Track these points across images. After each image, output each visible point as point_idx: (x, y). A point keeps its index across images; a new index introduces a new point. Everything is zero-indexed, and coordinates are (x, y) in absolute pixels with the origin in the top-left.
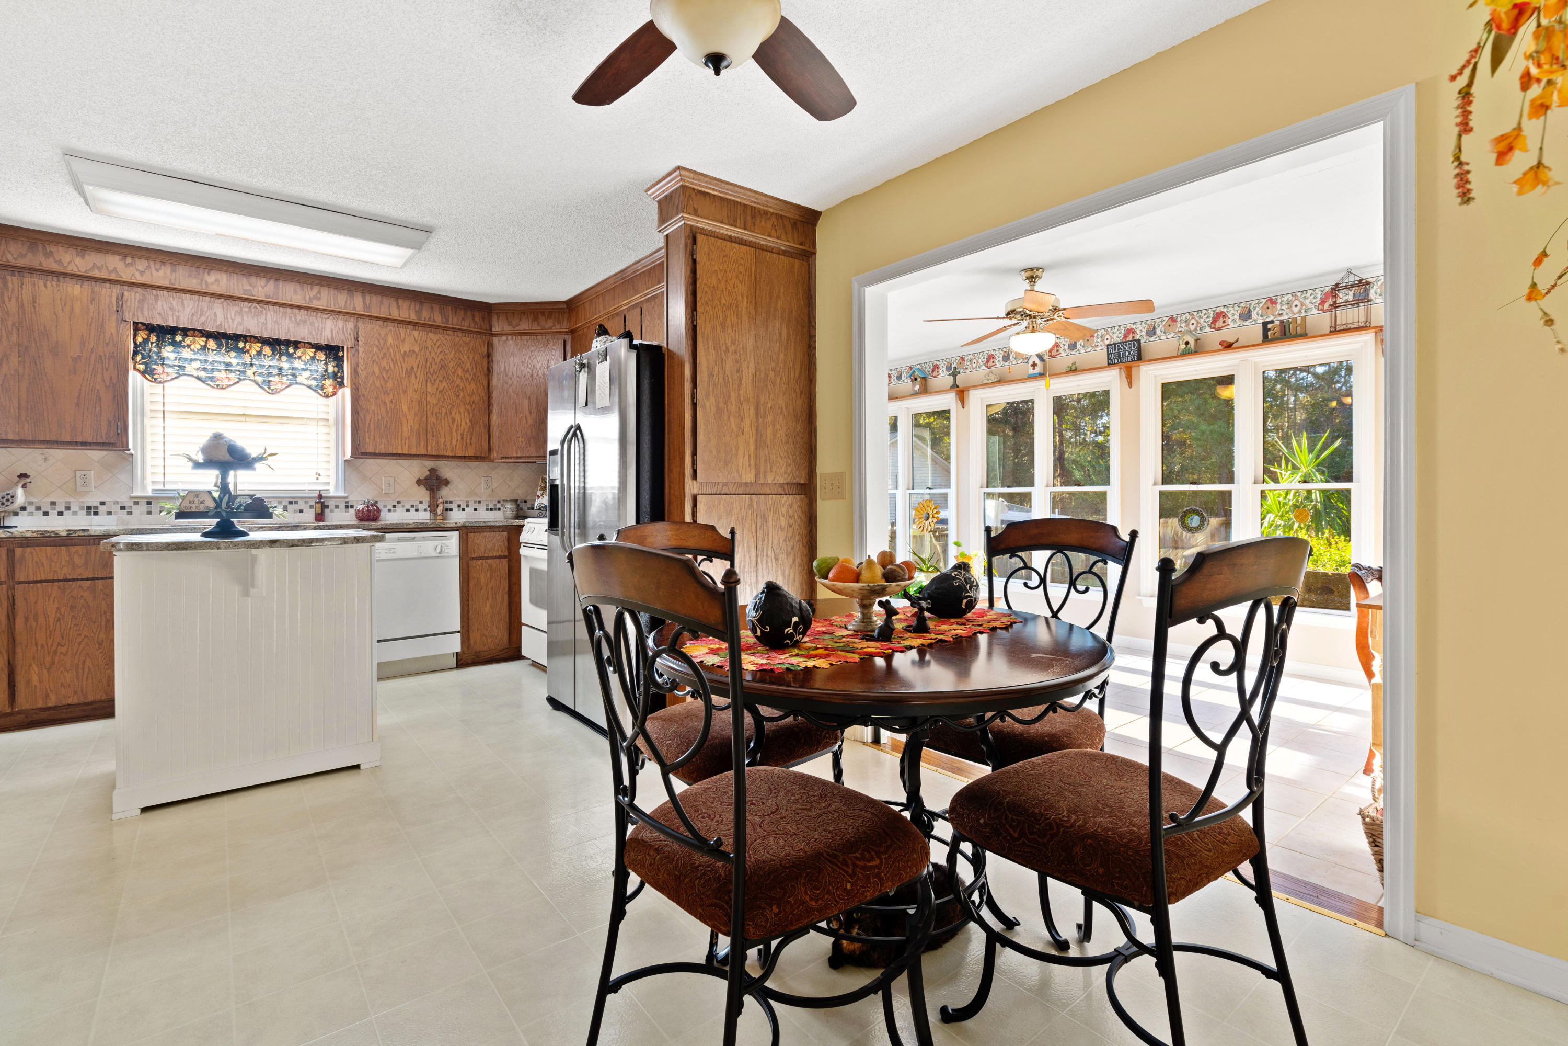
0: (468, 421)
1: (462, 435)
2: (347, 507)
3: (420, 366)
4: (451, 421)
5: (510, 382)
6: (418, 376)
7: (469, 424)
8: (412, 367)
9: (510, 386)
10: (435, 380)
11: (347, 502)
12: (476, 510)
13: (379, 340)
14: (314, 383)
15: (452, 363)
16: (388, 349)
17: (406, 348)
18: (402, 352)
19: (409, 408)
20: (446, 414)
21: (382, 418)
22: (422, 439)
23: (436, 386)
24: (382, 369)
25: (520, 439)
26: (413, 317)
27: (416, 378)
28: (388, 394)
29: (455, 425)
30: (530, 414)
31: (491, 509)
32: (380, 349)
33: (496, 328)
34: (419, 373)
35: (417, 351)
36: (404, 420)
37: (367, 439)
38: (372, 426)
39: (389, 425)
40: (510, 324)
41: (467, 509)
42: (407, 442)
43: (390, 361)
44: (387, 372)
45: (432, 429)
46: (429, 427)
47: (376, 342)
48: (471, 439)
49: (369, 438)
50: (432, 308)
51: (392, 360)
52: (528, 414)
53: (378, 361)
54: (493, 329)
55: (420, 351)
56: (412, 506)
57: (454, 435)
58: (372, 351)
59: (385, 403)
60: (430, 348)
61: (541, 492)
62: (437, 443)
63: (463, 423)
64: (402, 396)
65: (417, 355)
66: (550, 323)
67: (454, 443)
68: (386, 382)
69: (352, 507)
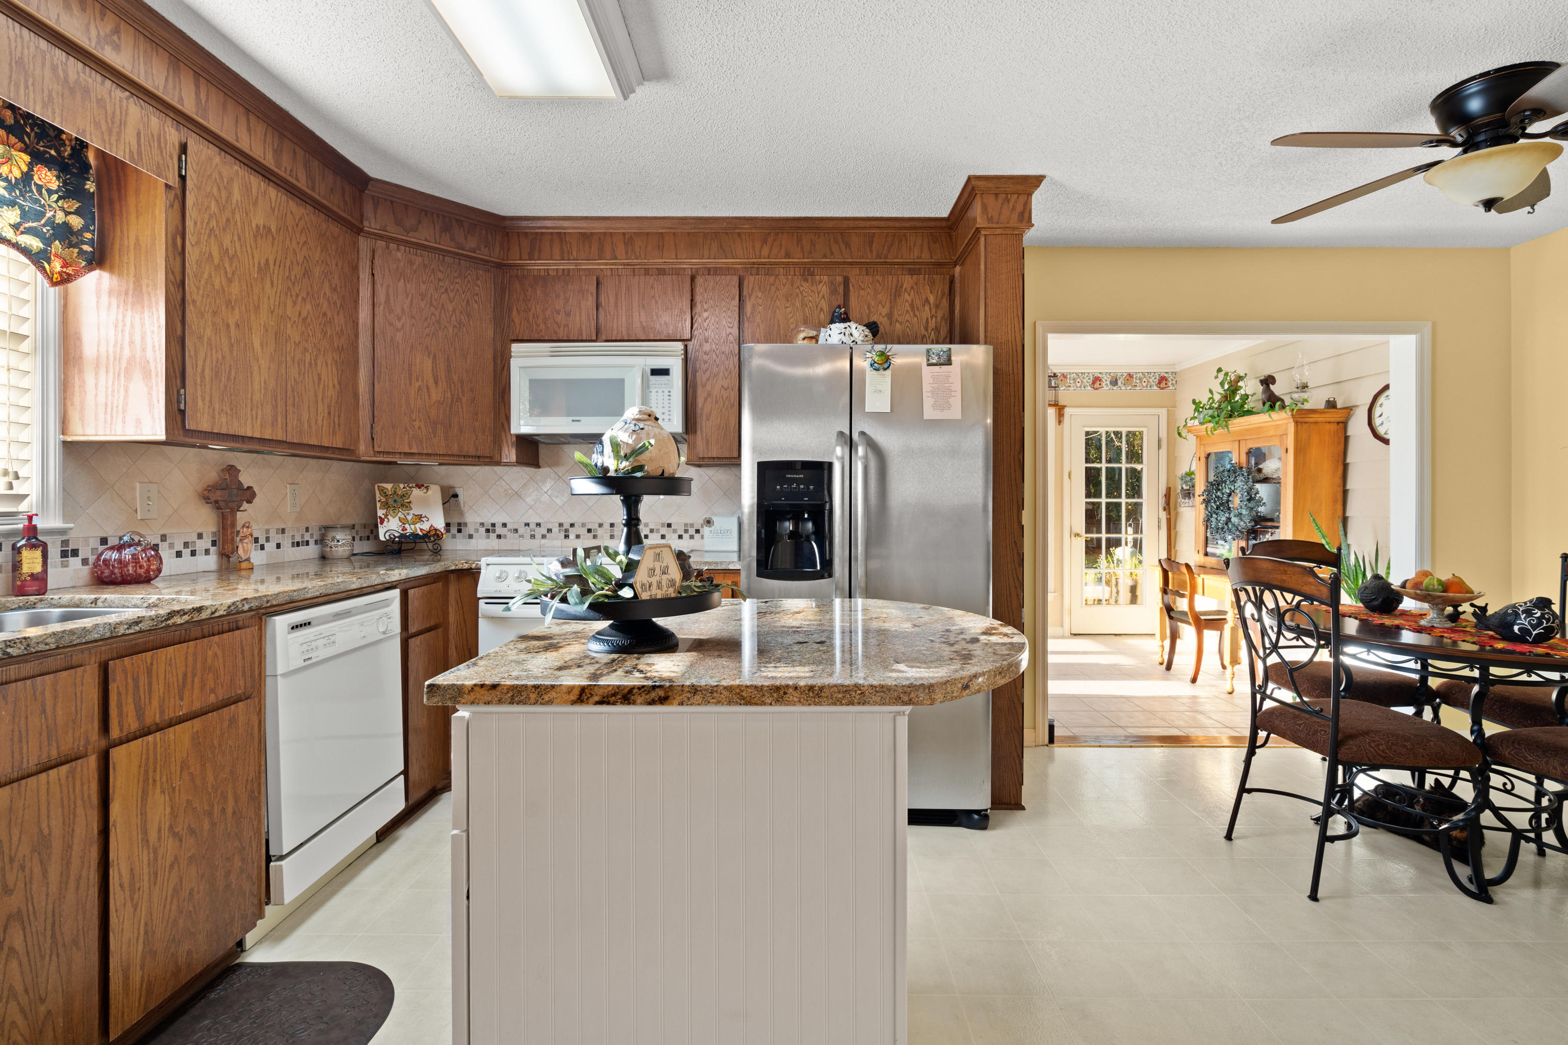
0: (336, 382)
1: (329, 407)
2: (64, 554)
3: (278, 263)
4: (316, 378)
5: (399, 325)
6: (275, 281)
7: (337, 386)
8: (267, 260)
9: (398, 330)
10: (297, 296)
11: (65, 543)
12: (278, 546)
13: (219, 188)
14: (35, 243)
15: (318, 267)
16: (233, 213)
17: (259, 219)
18: (254, 226)
19: (262, 345)
20: (310, 364)
21: (223, 357)
22: (279, 409)
23: (298, 307)
24: (224, 252)
25: (417, 424)
26: (269, 161)
27: (272, 285)
28: (233, 308)
29: (322, 386)
30: (436, 383)
31: (298, 544)
32: (222, 209)
33: (371, 224)
34: (275, 276)
35: (273, 230)
36: (256, 369)
37: (200, 401)
38: (207, 372)
39: (233, 373)
40: (399, 223)
41: (267, 545)
42: (259, 413)
43: (236, 239)
44: (231, 260)
45: (293, 391)
46: (289, 387)
47: (215, 191)
48: (339, 416)
49: (203, 399)
50: (295, 153)
51: (239, 239)
52: (431, 382)
53: (217, 232)
54: (366, 223)
55: (279, 230)
56: (186, 545)
57: (320, 405)
58: (208, 207)
59: (228, 326)
60: (290, 229)
61: (384, 511)
62: (299, 420)
63: (331, 385)
64: (253, 318)
65: (274, 239)
66: (472, 243)
67: (320, 422)
68: (230, 281)
69: (75, 553)
